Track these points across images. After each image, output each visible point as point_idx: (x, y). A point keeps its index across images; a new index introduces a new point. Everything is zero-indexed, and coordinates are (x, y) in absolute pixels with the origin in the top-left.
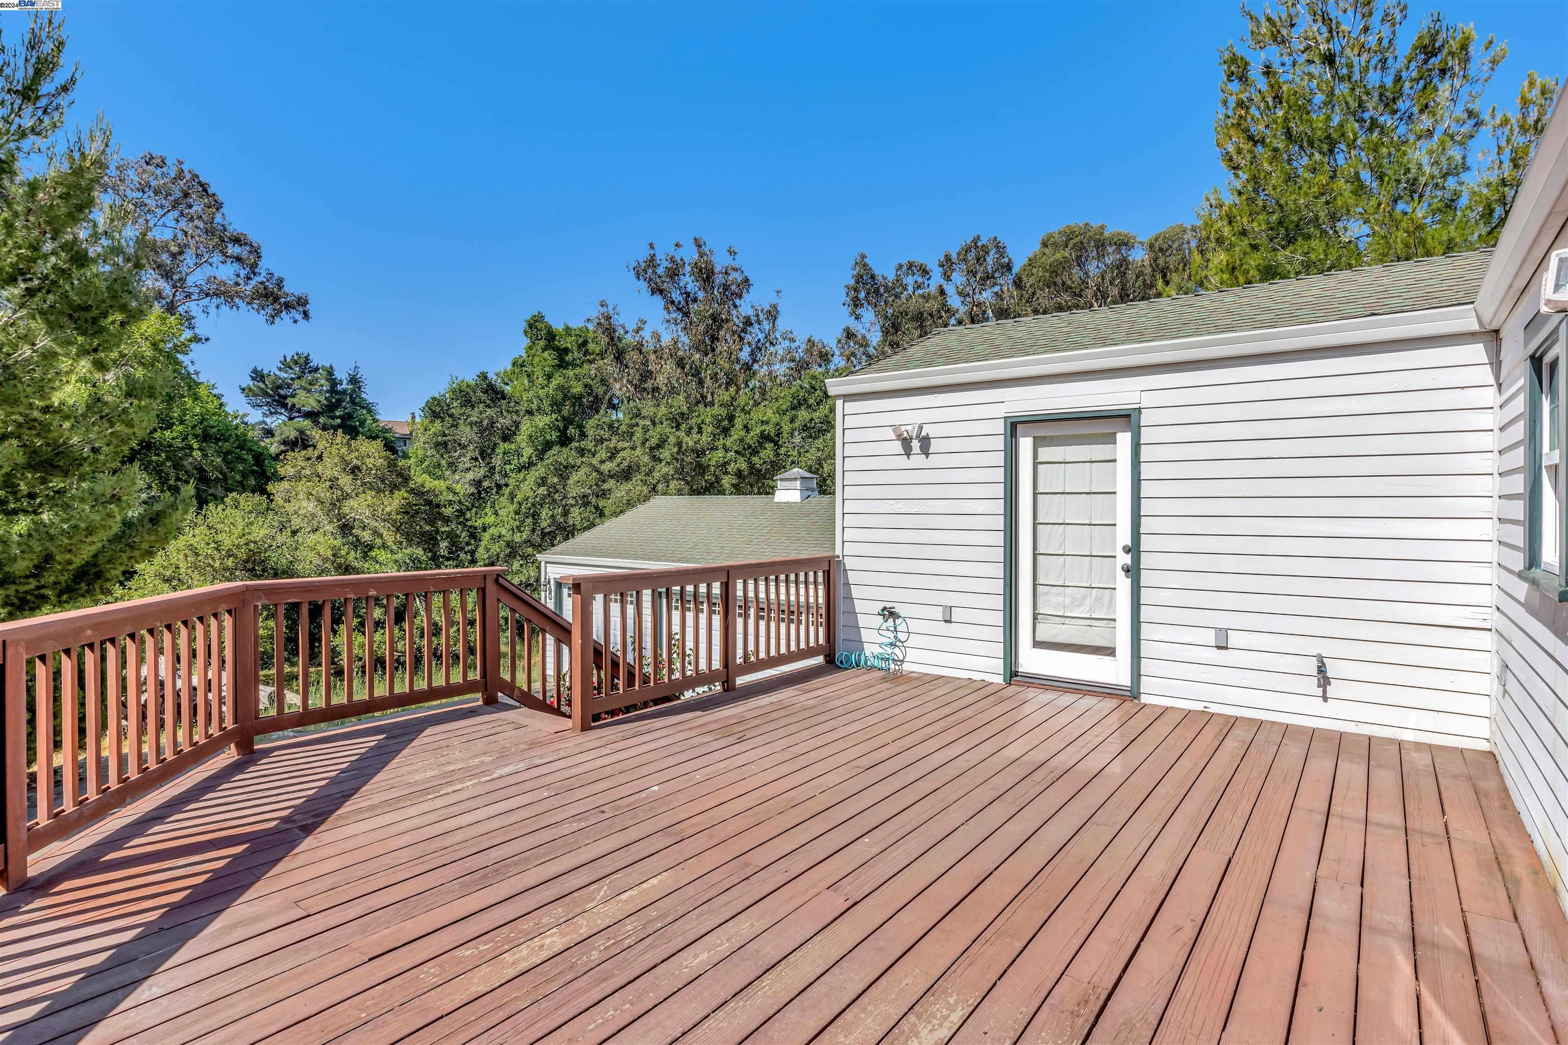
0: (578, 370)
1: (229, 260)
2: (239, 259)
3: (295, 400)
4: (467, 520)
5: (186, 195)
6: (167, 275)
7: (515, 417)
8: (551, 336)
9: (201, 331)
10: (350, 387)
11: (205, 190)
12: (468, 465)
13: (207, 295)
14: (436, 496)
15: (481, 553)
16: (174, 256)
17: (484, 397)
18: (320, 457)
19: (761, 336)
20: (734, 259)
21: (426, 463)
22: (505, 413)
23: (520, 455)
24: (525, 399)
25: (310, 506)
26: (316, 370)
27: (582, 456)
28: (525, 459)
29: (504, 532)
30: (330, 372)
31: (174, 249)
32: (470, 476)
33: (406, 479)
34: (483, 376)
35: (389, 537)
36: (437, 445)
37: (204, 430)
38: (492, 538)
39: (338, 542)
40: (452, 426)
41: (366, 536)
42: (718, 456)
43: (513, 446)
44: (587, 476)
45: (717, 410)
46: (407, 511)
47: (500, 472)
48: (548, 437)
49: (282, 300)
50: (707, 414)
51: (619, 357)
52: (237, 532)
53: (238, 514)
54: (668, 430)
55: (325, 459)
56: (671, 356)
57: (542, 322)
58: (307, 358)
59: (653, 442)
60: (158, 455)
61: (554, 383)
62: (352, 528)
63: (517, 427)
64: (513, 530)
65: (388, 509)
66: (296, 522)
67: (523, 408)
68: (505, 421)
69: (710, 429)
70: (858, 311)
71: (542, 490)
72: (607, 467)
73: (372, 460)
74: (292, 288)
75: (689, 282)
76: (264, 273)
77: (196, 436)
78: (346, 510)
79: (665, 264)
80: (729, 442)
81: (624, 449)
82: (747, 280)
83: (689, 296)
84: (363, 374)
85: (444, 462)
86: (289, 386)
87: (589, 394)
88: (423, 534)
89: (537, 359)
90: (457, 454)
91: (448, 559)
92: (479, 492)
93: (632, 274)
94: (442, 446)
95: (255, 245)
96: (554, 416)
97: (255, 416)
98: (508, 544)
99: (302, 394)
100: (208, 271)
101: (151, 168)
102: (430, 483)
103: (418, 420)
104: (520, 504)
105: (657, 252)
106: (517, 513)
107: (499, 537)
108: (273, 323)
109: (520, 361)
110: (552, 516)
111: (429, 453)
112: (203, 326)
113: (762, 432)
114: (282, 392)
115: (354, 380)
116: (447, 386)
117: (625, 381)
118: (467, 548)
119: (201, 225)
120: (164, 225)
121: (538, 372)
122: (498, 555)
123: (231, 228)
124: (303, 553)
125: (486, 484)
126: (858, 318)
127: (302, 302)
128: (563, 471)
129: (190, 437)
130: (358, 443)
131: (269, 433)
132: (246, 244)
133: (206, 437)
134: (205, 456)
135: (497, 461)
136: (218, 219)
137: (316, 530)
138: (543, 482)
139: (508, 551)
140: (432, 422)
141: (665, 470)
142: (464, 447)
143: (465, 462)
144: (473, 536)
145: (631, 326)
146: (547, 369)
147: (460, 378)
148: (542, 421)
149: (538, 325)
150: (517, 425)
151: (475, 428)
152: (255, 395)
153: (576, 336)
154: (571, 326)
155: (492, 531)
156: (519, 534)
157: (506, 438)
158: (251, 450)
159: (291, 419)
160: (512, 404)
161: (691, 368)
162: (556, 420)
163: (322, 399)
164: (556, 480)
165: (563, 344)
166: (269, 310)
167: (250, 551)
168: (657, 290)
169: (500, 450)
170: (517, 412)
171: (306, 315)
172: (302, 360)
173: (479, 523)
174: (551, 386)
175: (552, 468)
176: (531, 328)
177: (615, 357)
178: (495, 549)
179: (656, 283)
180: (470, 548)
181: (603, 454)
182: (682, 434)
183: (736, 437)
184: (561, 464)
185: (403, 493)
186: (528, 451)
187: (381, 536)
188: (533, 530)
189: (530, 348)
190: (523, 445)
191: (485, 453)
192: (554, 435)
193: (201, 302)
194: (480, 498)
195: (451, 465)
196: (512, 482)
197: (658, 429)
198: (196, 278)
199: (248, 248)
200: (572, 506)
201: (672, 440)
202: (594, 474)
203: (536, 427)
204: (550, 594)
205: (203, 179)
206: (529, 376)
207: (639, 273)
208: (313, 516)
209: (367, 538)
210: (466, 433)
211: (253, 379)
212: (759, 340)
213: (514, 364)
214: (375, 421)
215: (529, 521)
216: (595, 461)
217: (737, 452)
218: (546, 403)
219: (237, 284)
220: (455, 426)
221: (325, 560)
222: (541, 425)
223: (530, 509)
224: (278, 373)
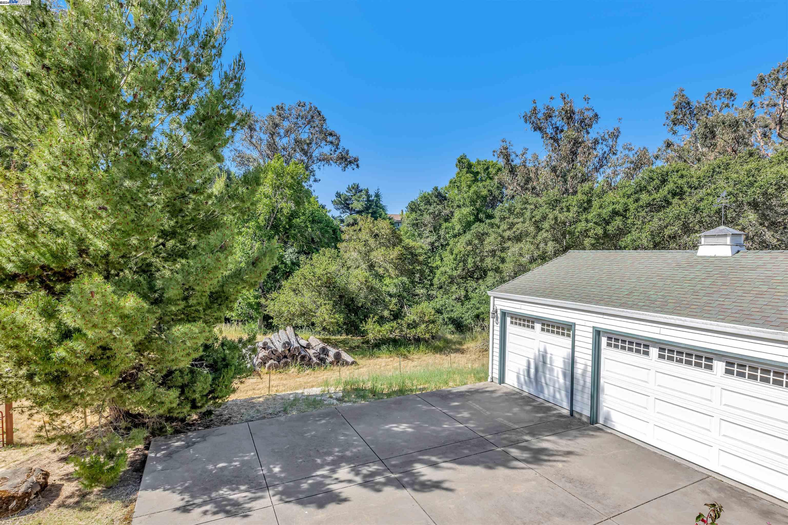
0: (484, 183)
1: (328, 144)
2: (331, 143)
3: (353, 205)
4: (429, 263)
5: (312, 117)
6: (305, 153)
7: (451, 209)
8: (470, 166)
9: (317, 177)
10: (375, 198)
11: (320, 114)
12: (427, 235)
13: (320, 160)
14: (415, 249)
15: (436, 281)
16: (308, 144)
17: (436, 200)
18: (360, 230)
19: (606, 149)
20: (588, 103)
21: (408, 234)
22: (446, 207)
23: (454, 229)
24: (456, 199)
25: (355, 255)
26: (361, 191)
27: (492, 227)
28: (456, 231)
29: (448, 270)
30: (367, 192)
31: (308, 142)
32: (429, 240)
33: (401, 241)
34: (436, 189)
35: (393, 272)
36: (413, 225)
37: (313, 218)
38: (442, 273)
39: (367, 274)
40: (421, 215)
41: (381, 271)
42: (581, 226)
43: (450, 225)
44: (495, 239)
45: (580, 196)
46: (401, 258)
47: (443, 238)
48: (469, 219)
49: (348, 160)
50: (573, 200)
51: (512, 171)
52: (323, 267)
53: (324, 258)
54: (547, 210)
55: (362, 230)
56: (548, 165)
57: (465, 159)
58: (358, 185)
59: (538, 218)
60: (295, 230)
61: (472, 190)
62: (374, 267)
63: (452, 215)
64: (452, 269)
65: (391, 257)
66: (349, 263)
67: (455, 204)
68: (446, 212)
69: (576, 209)
70: (675, 128)
71: (469, 248)
72: (507, 234)
73: (384, 230)
74: (352, 154)
75: (558, 121)
76: (341, 149)
77: (310, 221)
78: (372, 257)
79: (543, 111)
80: (590, 217)
81: (518, 223)
82: (596, 115)
83: (558, 129)
84: (381, 192)
85: (416, 234)
86: (350, 199)
87: (491, 195)
88: (409, 270)
89: (463, 178)
90: (422, 229)
91: (419, 283)
92: (433, 249)
93: (523, 120)
94: (416, 225)
95: (338, 135)
96: (472, 208)
97: (336, 213)
98: (450, 277)
99: (355, 202)
100: (321, 150)
101: (300, 107)
102: (412, 243)
103: (404, 213)
104: (457, 255)
105: (537, 104)
106: (455, 260)
107: (445, 272)
108: (345, 170)
109: (454, 180)
110: (474, 262)
111: (409, 229)
112: (318, 174)
113: (614, 209)
114: (348, 202)
115: (377, 195)
116: (418, 195)
117: (515, 184)
118: (429, 278)
119: (318, 129)
120: (305, 132)
121: (464, 185)
122: (444, 282)
123: (328, 129)
124: (352, 279)
125: (436, 244)
126: (675, 133)
127: (356, 160)
128: (481, 237)
129: (307, 222)
130: (378, 222)
131: (342, 221)
132: (335, 135)
133: (313, 222)
134: (313, 230)
135: (442, 232)
136: (324, 127)
137: (358, 267)
138: (469, 243)
139: (449, 281)
140: (411, 213)
141: (545, 235)
142: (426, 226)
143: (426, 233)
144: (431, 271)
145: (519, 152)
146: (468, 183)
147: (424, 191)
148: (466, 210)
149: (464, 161)
150: (452, 213)
151: (431, 216)
152: (337, 204)
153: (483, 164)
154: (480, 159)
155: (442, 269)
156: (456, 271)
157: (446, 220)
158: (331, 227)
159: (351, 214)
160: (450, 203)
161: (561, 172)
162: (473, 210)
163: (363, 204)
164: (477, 242)
165: (475, 170)
166: (343, 165)
167: (328, 277)
168: (538, 128)
169: (443, 227)
170: (452, 206)
171: (358, 166)
172: (356, 187)
173: (434, 265)
174: (470, 191)
175: (475, 235)
176: (459, 162)
177: (510, 171)
178: (443, 279)
179: (537, 124)
180: (430, 278)
181: (504, 226)
182: (556, 212)
183: (594, 213)
184: (480, 233)
185: (399, 248)
186: (458, 227)
187: (388, 271)
188: (464, 269)
189: (459, 173)
190: (455, 224)
191: (436, 229)
192: (472, 218)
193: (318, 164)
194: (433, 251)
195: (419, 235)
196: (451, 242)
197: (541, 210)
198: (316, 154)
199: (335, 137)
200: (486, 256)
201: (551, 216)
202: (499, 238)
203: (462, 214)
204: (497, 320)
205: (319, 109)
206: (458, 188)
207: (526, 119)
208: (357, 260)
209: (381, 272)
210: (427, 218)
211: (337, 197)
212: (605, 152)
213: (450, 182)
214: (386, 214)
215: (461, 264)
216: (500, 231)
217: (596, 223)
218: (467, 203)
219: (331, 154)
220: (422, 215)
221: (361, 283)
222: (465, 213)
223: (462, 257)
224: (346, 193)
